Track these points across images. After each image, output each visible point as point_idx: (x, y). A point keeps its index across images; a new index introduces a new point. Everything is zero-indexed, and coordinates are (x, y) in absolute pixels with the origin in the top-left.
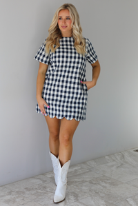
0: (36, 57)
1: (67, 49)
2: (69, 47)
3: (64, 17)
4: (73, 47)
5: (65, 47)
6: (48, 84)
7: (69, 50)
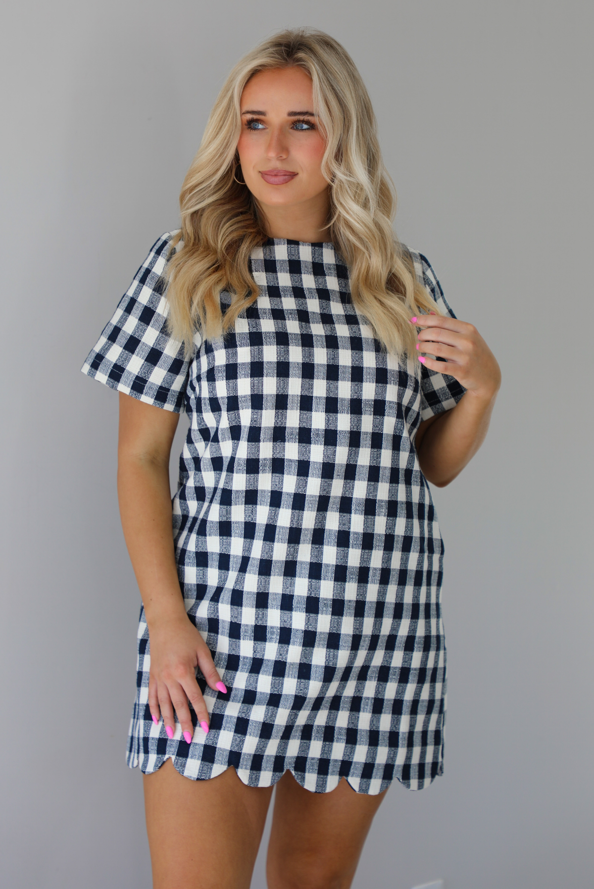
0: (97, 361)
1: (303, 316)
2: (313, 305)
3: (277, 115)
4: (337, 308)
5: (289, 303)
6: (202, 559)
7: (318, 329)
